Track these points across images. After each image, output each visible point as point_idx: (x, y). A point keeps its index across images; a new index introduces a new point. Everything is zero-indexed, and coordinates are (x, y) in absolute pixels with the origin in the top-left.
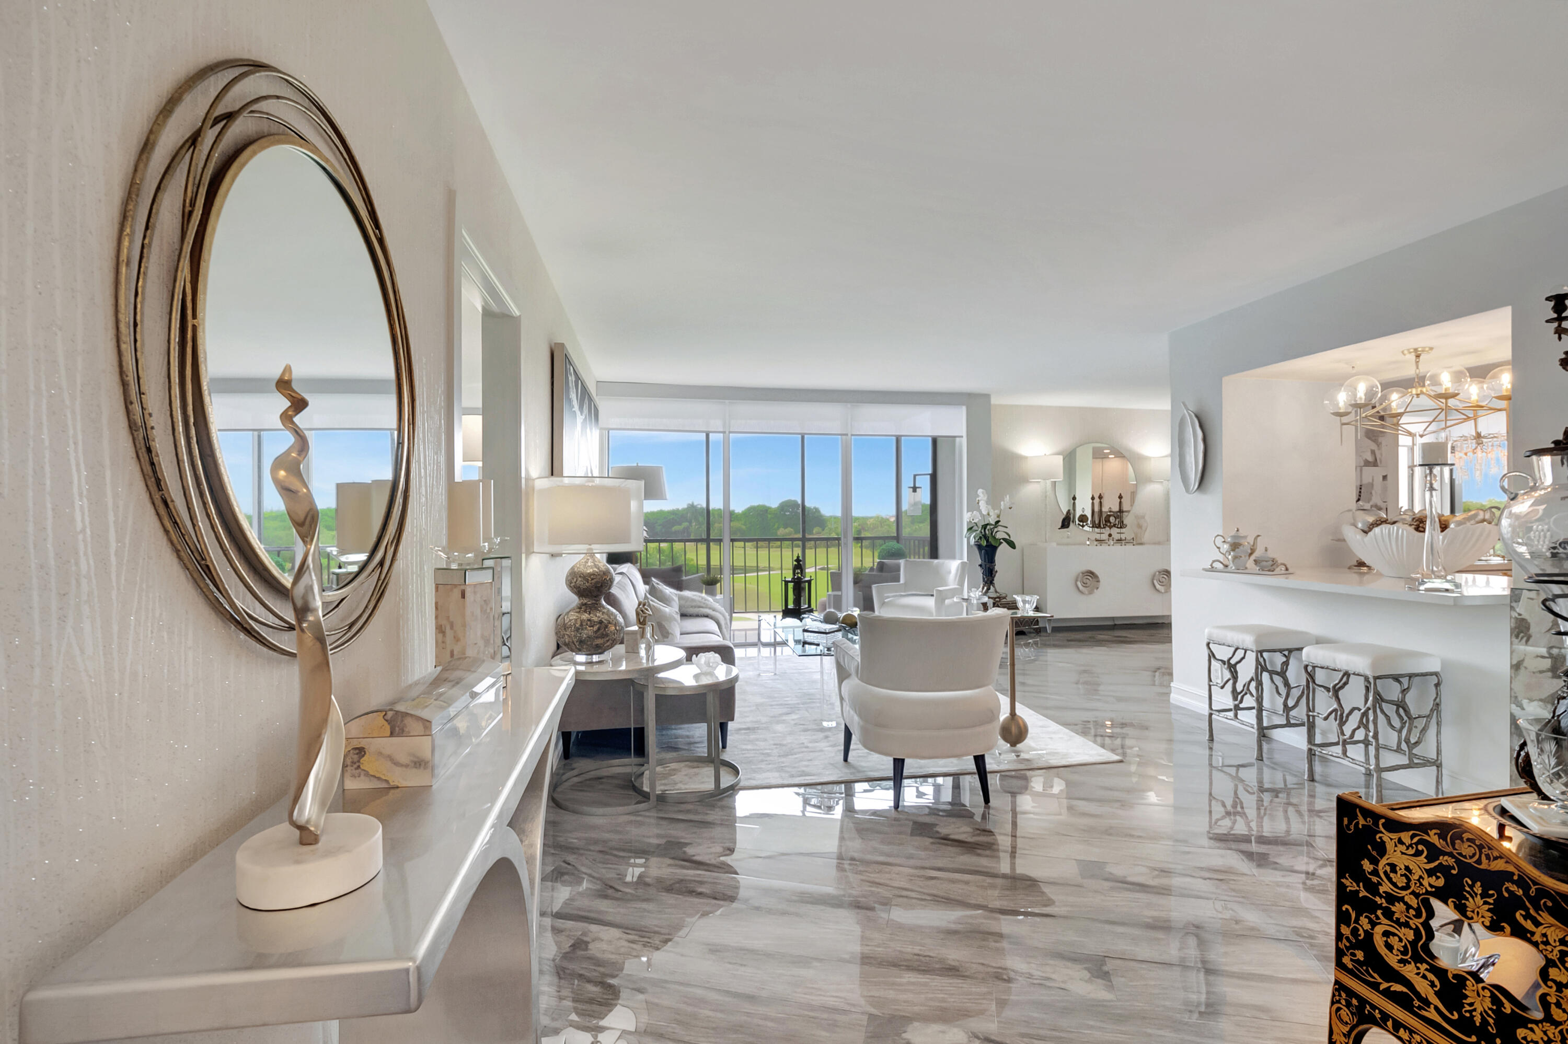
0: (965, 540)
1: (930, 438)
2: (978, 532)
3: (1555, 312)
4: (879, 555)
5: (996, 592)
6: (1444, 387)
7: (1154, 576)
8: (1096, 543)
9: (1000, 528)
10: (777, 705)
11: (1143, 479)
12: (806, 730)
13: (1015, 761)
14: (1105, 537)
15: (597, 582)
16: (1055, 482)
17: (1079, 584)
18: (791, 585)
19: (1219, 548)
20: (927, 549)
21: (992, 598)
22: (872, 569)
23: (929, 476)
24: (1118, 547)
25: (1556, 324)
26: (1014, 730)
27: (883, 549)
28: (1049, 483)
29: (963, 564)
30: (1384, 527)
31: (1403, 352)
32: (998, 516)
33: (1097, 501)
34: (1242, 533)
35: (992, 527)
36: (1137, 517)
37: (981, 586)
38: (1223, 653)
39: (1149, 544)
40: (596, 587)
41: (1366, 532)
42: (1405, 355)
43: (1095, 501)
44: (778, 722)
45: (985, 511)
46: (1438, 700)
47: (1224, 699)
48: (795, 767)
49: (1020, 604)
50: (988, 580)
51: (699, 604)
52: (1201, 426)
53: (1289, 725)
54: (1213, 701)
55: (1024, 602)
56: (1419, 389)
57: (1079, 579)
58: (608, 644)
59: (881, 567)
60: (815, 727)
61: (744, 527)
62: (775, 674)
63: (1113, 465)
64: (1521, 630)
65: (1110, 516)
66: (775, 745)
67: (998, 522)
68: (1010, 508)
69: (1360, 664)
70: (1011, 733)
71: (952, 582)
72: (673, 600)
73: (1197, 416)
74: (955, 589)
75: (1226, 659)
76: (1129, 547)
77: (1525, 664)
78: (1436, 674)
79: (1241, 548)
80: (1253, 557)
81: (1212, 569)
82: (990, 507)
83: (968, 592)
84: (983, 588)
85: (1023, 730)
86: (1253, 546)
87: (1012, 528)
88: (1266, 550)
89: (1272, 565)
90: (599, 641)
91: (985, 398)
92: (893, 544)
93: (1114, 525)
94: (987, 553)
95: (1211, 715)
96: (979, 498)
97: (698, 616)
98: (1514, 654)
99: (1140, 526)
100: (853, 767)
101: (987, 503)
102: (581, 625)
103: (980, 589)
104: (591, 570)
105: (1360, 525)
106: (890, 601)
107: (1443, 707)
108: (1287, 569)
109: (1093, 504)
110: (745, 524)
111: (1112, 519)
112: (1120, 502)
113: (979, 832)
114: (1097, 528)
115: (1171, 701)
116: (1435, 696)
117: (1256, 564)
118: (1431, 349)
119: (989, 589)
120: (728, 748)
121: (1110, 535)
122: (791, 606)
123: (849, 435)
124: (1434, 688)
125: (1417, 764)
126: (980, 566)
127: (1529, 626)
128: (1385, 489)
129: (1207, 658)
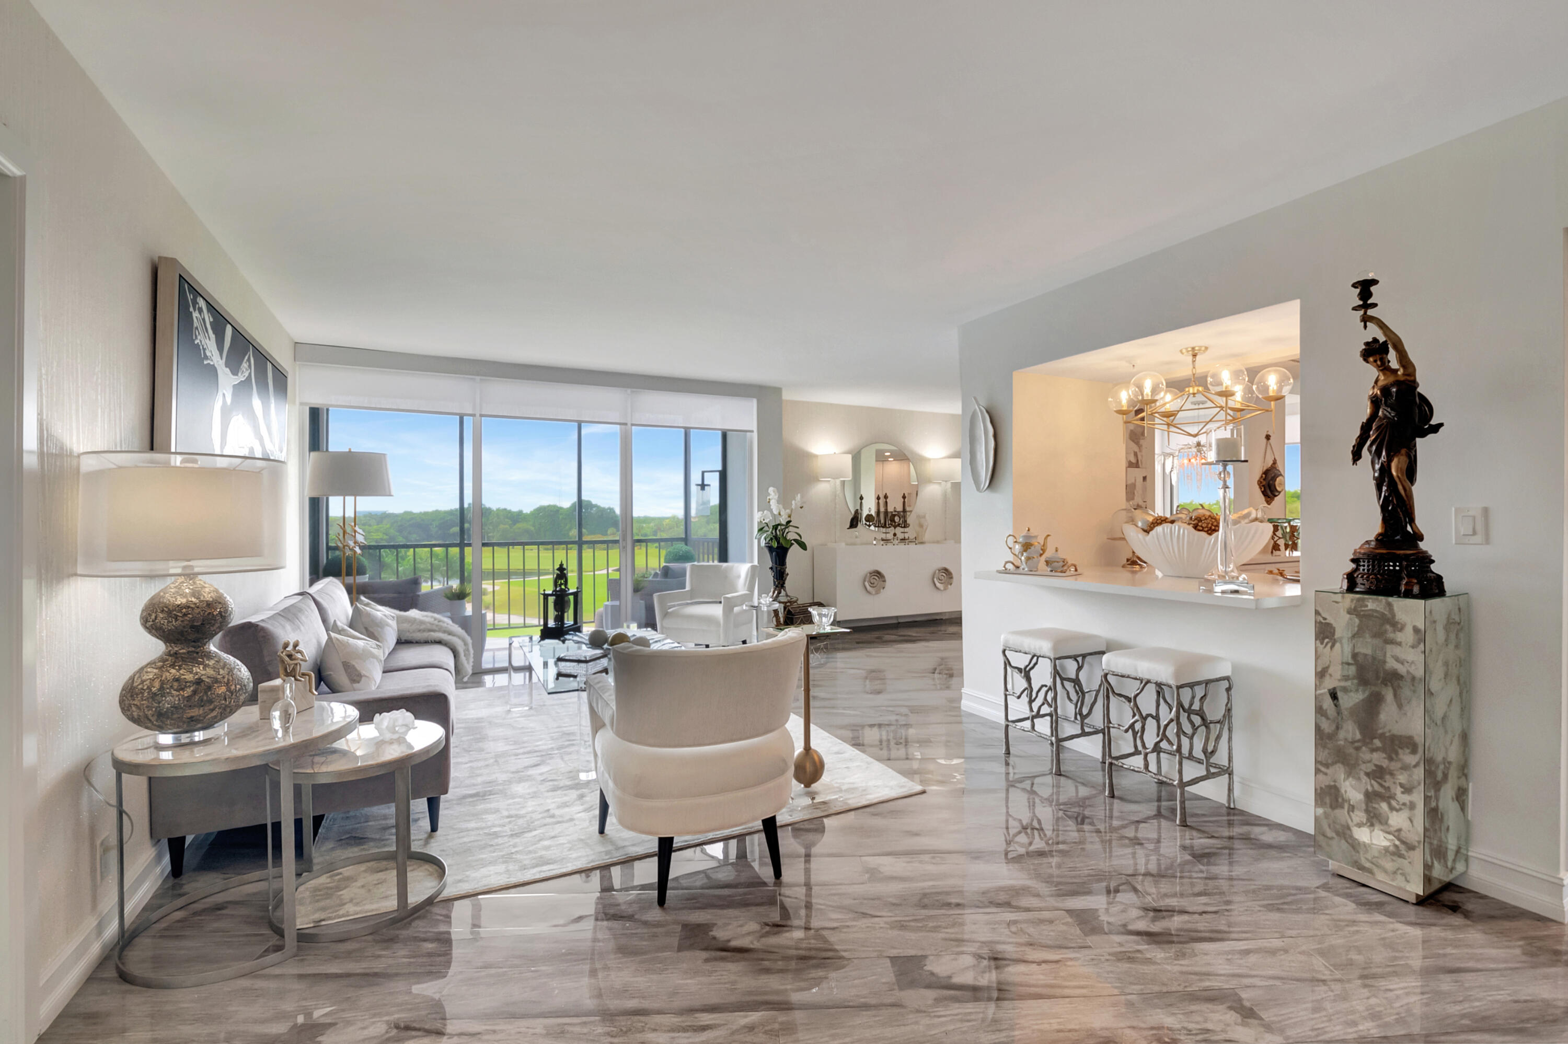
0: (756, 542)
1: (720, 432)
2: (769, 533)
3: (1360, 299)
4: (666, 556)
5: (787, 596)
6: (1224, 385)
7: (935, 573)
8: (882, 542)
9: (791, 529)
10: (524, 753)
11: (923, 480)
12: (555, 789)
13: (809, 806)
14: (890, 536)
15: (192, 620)
16: (844, 481)
17: (867, 584)
18: (551, 600)
19: (1010, 548)
20: (716, 550)
21: (783, 603)
22: (656, 575)
23: (718, 473)
24: (902, 546)
25: (1362, 312)
26: (809, 767)
27: (670, 552)
28: (838, 482)
29: (753, 567)
30: (1166, 526)
31: (1181, 351)
32: (790, 516)
33: (882, 501)
34: (1033, 532)
35: (783, 527)
36: (919, 517)
37: (772, 590)
38: (1020, 661)
39: (930, 543)
40: (192, 627)
41: (1147, 531)
42: (1182, 353)
43: (880, 501)
44: (520, 780)
45: (776, 511)
46: (1229, 705)
47: (1020, 708)
48: (530, 852)
49: (816, 619)
50: (779, 583)
51: (429, 626)
52: (992, 422)
53: (1084, 734)
54: (1009, 709)
55: (820, 615)
56: (1196, 389)
57: (867, 580)
58: (214, 713)
59: (666, 572)
60: (569, 783)
61: (532, 528)
62: (531, 708)
63: (893, 468)
64: (1324, 632)
65: (895, 515)
66: (508, 817)
67: (789, 522)
68: (801, 508)
69: (1164, 673)
70: (805, 772)
71: (741, 589)
72: (388, 625)
73: (988, 412)
74: (745, 595)
75: (1023, 667)
76: (912, 546)
77: (1330, 671)
78: (1227, 678)
79: (1032, 548)
80: (1043, 558)
81: (1006, 571)
82: (781, 506)
83: (759, 599)
84: (774, 592)
85: (819, 767)
86: (1044, 545)
87: (804, 529)
88: (1057, 551)
89: (1063, 566)
90: (195, 712)
91: (775, 391)
92: (681, 547)
93: (899, 525)
94: (777, 555)
95: (1007, 726)
96: (770, 497)
97: (426, 642)
98: (1319, 660)
99: (921, 526)
100: (612, 842)
101: (778, 502)
102: (161, 688)
103: (771, 594)
104: (184, 601)
105: (1140, 524)
106: (673, 611)
107: (1234, 712)
108: (1076, 570)
109: (878, 503)
110: (534, 526)
111: (897, 519)
112: (904, 503)
113: (768, 928)
114: (883, 527)
115: (963, 708)
116: (1226, 701)
117: (1047, 565)
118: (1206, 348)
119: (779, 593)
120: (440, 832)
121: (895, 535)
122: (551, 623)
123: (629, 425)
124: (1225, 694)
125: (1213, 773)
126: (771, 568)
127: (1334, 631)
128: (1144, 489)
129: (1003, 666)
